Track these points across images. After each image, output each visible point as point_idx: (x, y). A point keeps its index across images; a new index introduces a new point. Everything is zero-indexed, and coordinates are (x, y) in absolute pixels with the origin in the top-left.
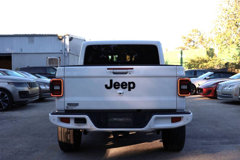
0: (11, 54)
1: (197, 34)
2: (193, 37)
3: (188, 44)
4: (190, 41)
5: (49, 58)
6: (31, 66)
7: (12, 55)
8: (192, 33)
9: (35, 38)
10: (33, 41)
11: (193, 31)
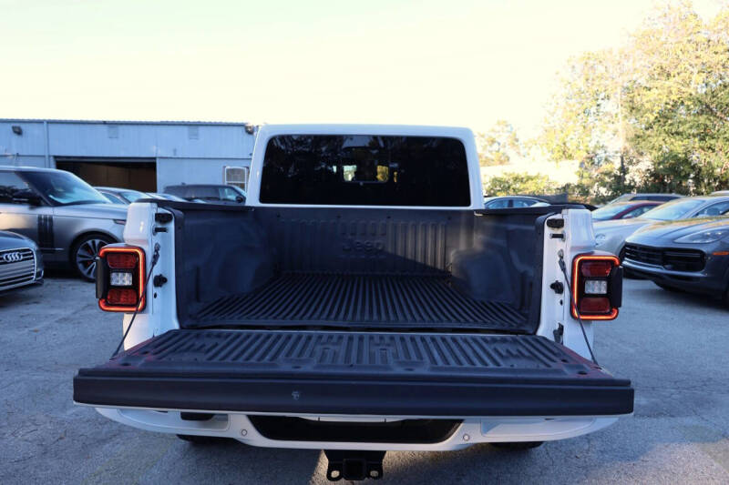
0: (155, 158)
1: (506, 129)
2: (497, 134)
3: (488, 148)
4: (493, 142)
5: (229, 167)
6: (189, 182)
7: (158, 161)
8: (497, 128)
9: (201, 128)
10: (197, 135)
11: (499, 123)
